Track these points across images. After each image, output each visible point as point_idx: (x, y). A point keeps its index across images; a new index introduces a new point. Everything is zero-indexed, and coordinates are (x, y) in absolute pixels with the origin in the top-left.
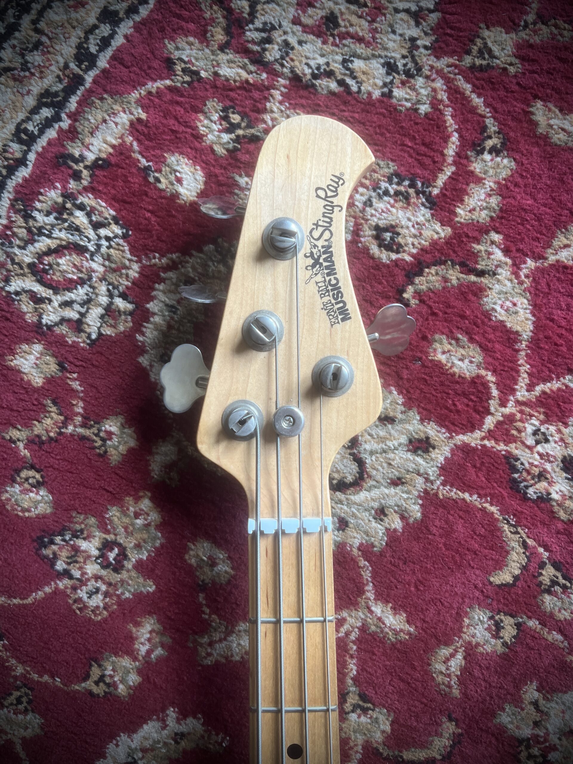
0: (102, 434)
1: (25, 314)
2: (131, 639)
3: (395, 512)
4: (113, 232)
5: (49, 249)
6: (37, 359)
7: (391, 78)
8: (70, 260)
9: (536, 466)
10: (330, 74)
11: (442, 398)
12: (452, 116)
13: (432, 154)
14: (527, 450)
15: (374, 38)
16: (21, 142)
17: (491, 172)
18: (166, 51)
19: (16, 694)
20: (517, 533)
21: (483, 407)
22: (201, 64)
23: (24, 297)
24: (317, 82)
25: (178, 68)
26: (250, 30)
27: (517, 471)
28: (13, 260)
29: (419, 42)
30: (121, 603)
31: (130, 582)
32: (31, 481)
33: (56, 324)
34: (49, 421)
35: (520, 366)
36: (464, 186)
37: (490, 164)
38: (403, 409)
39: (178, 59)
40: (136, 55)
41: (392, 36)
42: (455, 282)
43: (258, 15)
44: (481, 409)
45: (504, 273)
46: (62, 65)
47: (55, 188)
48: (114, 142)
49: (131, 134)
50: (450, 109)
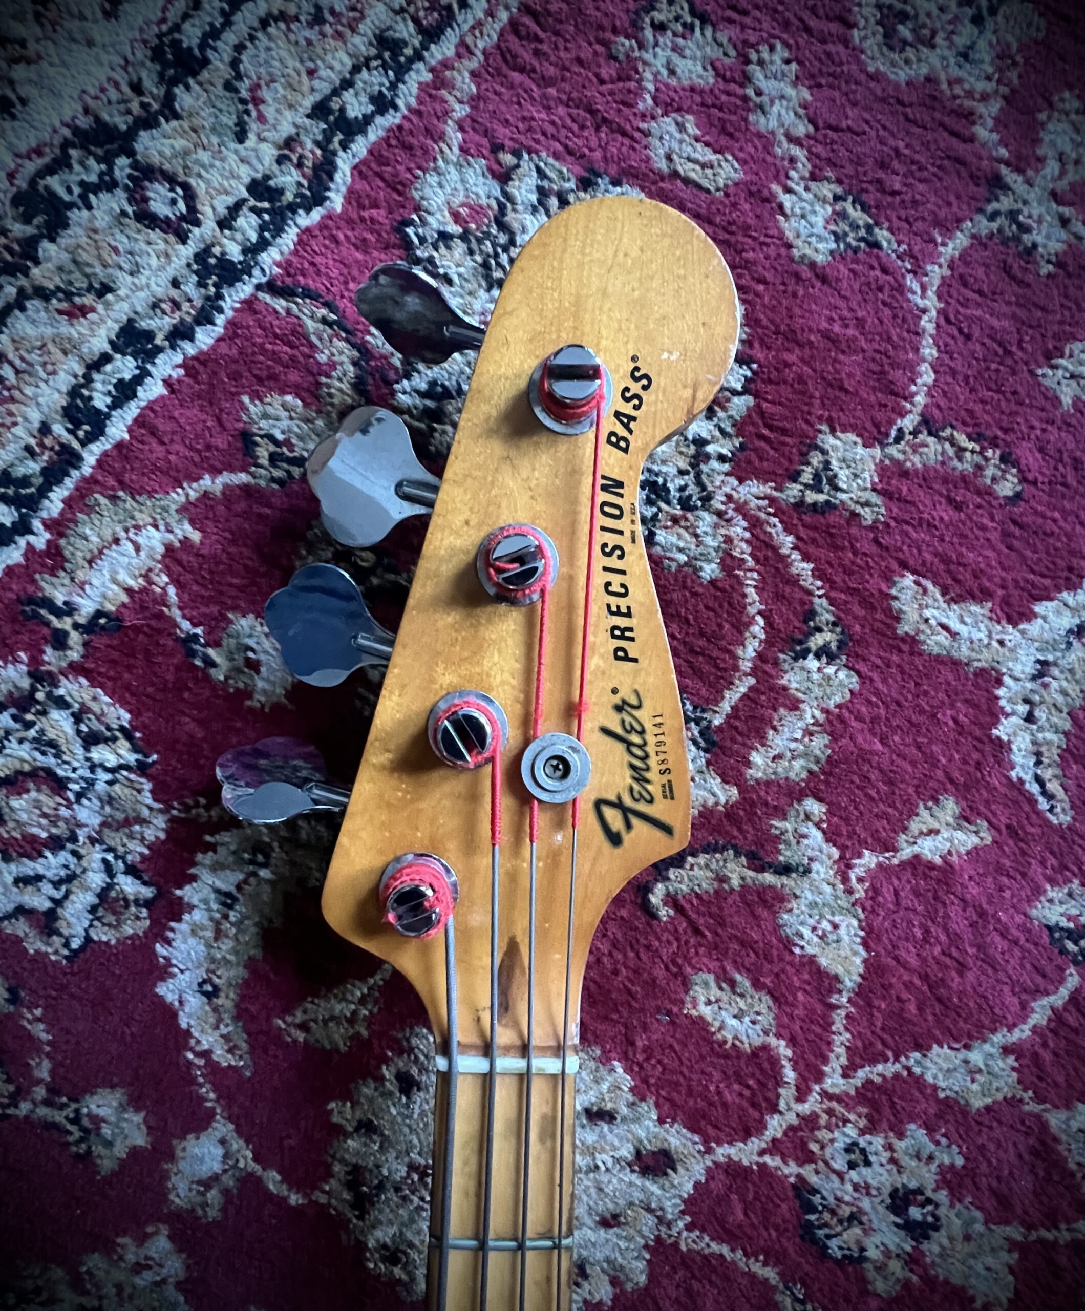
0: (83, 1121)
3: (603, 1271)
4: (119, 757)
7: (655, 509)
8: (35, 802)
9: (847, 1204)
11: (700, 1083)
12: (757, 587)
13: (715, 653)
14: (834, 1177)
17: (816, 691)
18: (245, 418)
21: (767, 1099)
22: (308, 446)
25: (263, 452)
27: (812, 1209)
29: (710, 449)
33: (6, 917)
35: (834, 1033)
36: (769, 713)
37: (815, 676)
38: (631, 1098)
39: (263, 436)
40: (184, 421)
43: (421, 367)
44: (764, 1103)
45: (823, 871)
46: (37, 425)
47: (16, 661)
48: (131, 583)
49: (167, 569)
50: (755, 575)
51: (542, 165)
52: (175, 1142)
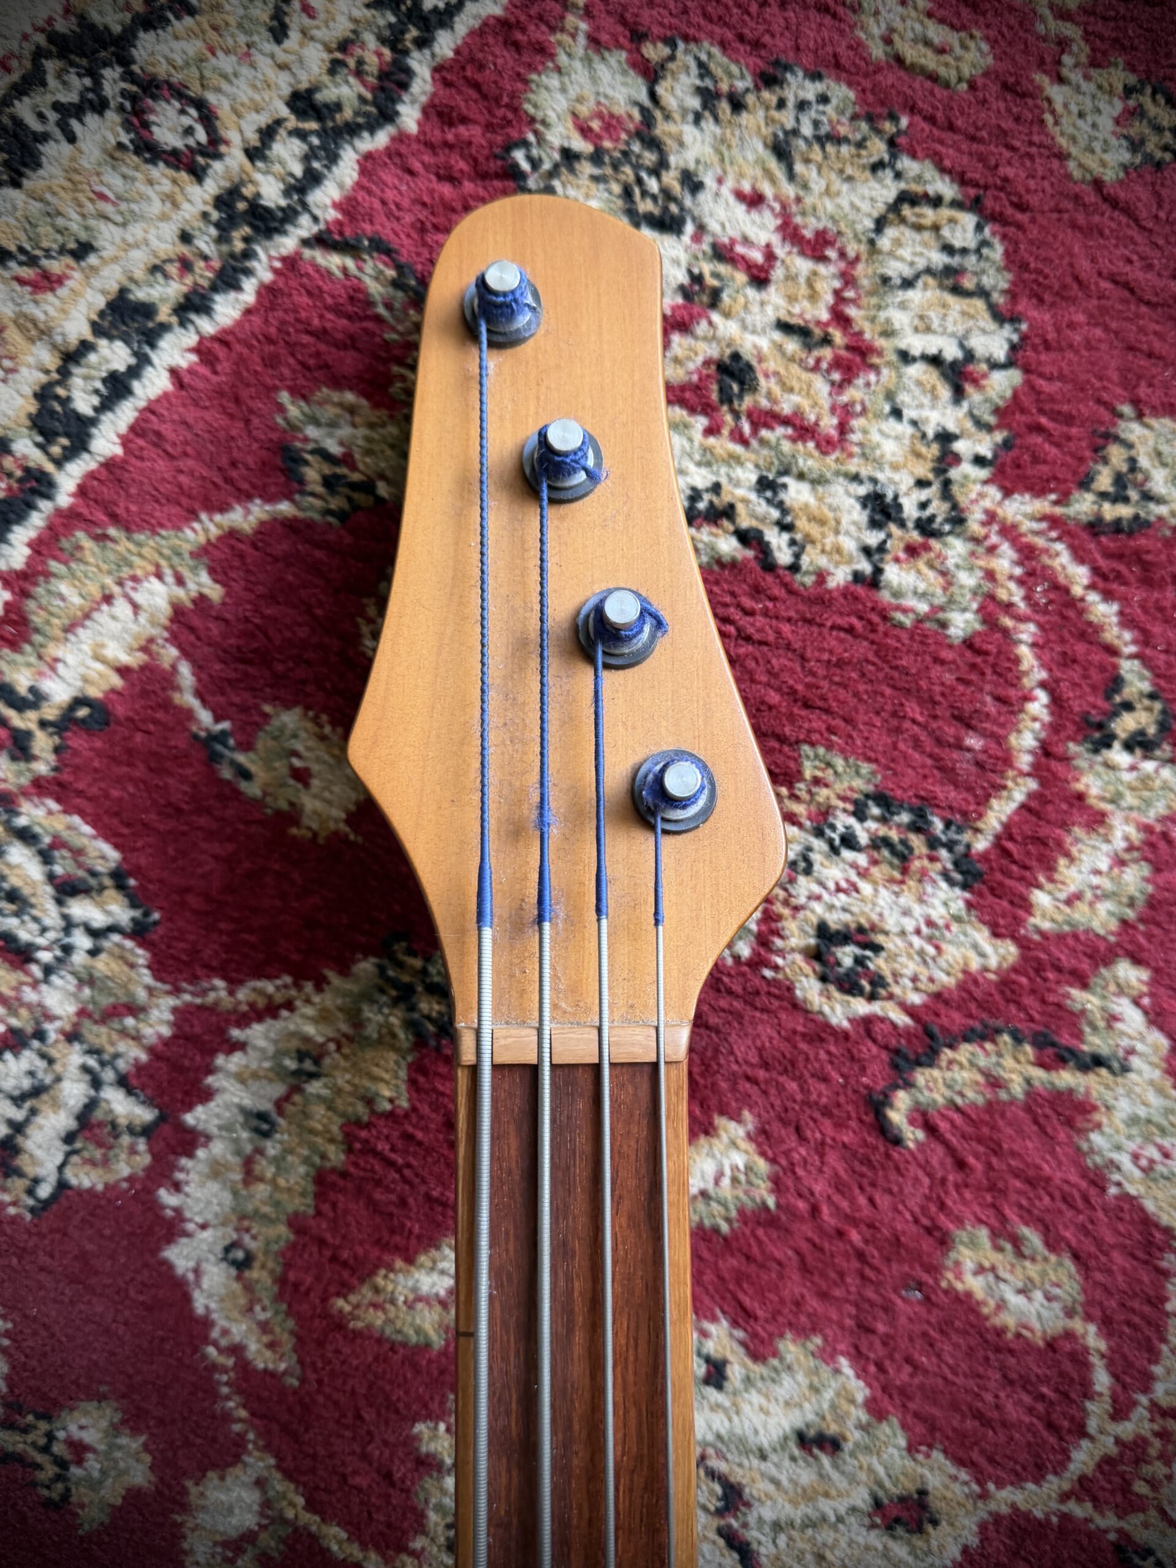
4: (108, 915)
7: (882, 536)
10: (722, 515)
11: (969, 1390)
12: (1034, 645)
15: (843, 429)
17: (1130, 799)
18: (281, 424)
21: (1070, 1418)
22: (375, 463)
25: (313, 473)
29: (960, 446)
36: (1058, 833)
37: (1127, 777)
38: (864, 1417)
39: (313, 452)
41: (892, 426)
44: (1066, 1424)
45: (1146, 1071)
48: (126, 659)
49: (174, 639)
50: (1032, 627)
51: (704, 57)
52: (189, 1484)
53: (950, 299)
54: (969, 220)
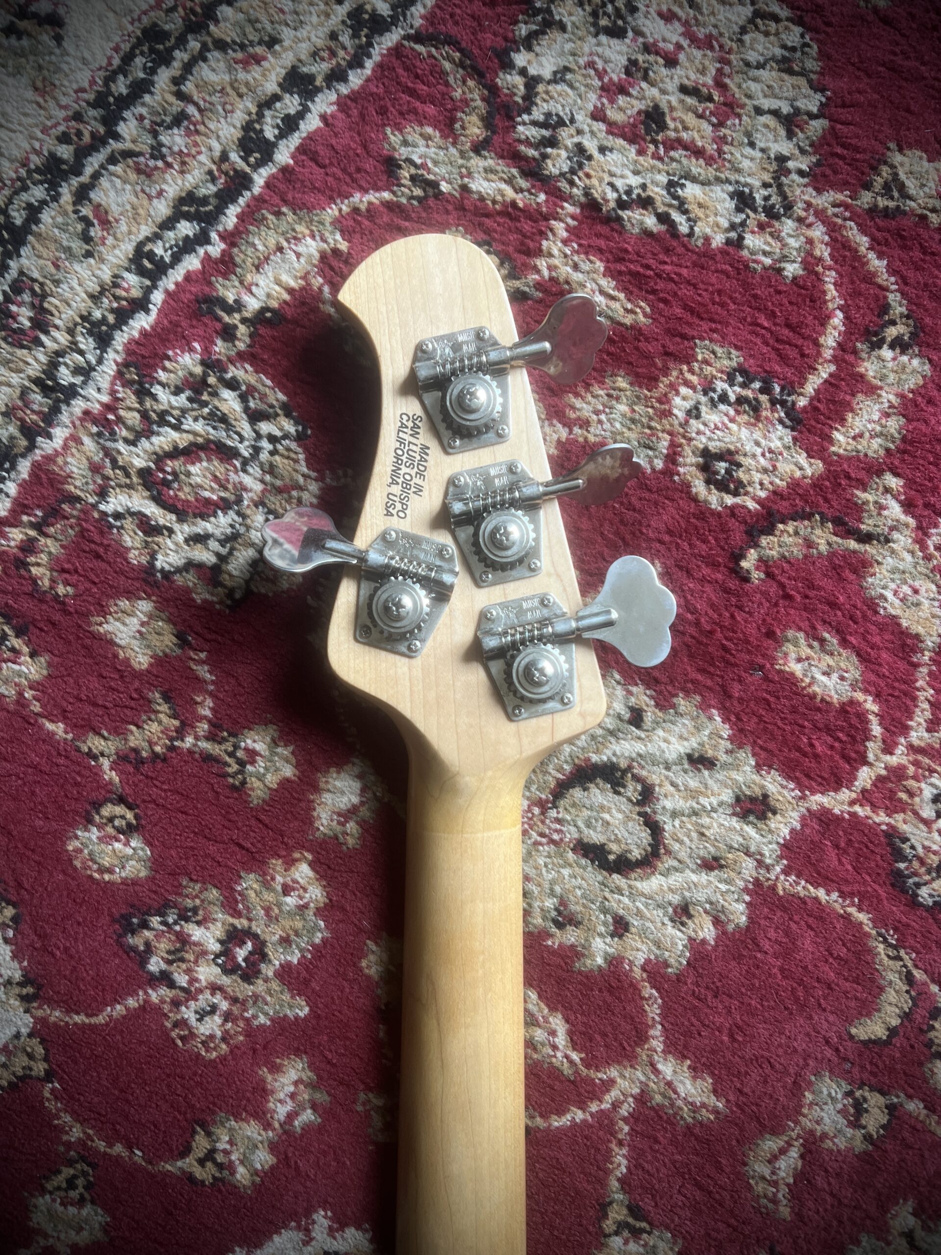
0: (240, 754)
1: (128, 549)
2: (263, 1092)
3: (706, 912)
4: (281, 429)
5: (176, 448)
6: (143, 624)
7: (744, 216)
8: (207, 469)
9: (935, 853)
10: (646, 203)
11: (793, 733)
12: (835, 284)
13: (800, 342)
14: (921, 826)
15: (720, 151)
16: (142, 272)
17: (892, 377)
18: (386, 146)
19: (67, 1172)
20: (898, 958)
21: (857, 752)
22: (442, 170)
23: (129, 523)
24: (625, 214)
25: (405, 174)
26: (524, 124)
27: (904, 858)
28: (114, 462)
29: (791, 164)
30: (251, 1032)
31: (269, 999)
32: (117, 823)
33: (178, 570)
34: (154, 727)
35: (918, 690)
36: (848, 398)
37: (890, 365)
38: (730, 747)
39: (404, 161)
40: (339, 148)
41: (748, 151)
42: (823, 548)
43: (538, 101)
44: (853, 755)
45: (903, 540)
46: (217, 154)
47: (192, 350)
48: (293, 283)
49: (321, 272)
50: (833, 273)
52: (319, 775)
53: (786, 76)
54: (797, 30)
